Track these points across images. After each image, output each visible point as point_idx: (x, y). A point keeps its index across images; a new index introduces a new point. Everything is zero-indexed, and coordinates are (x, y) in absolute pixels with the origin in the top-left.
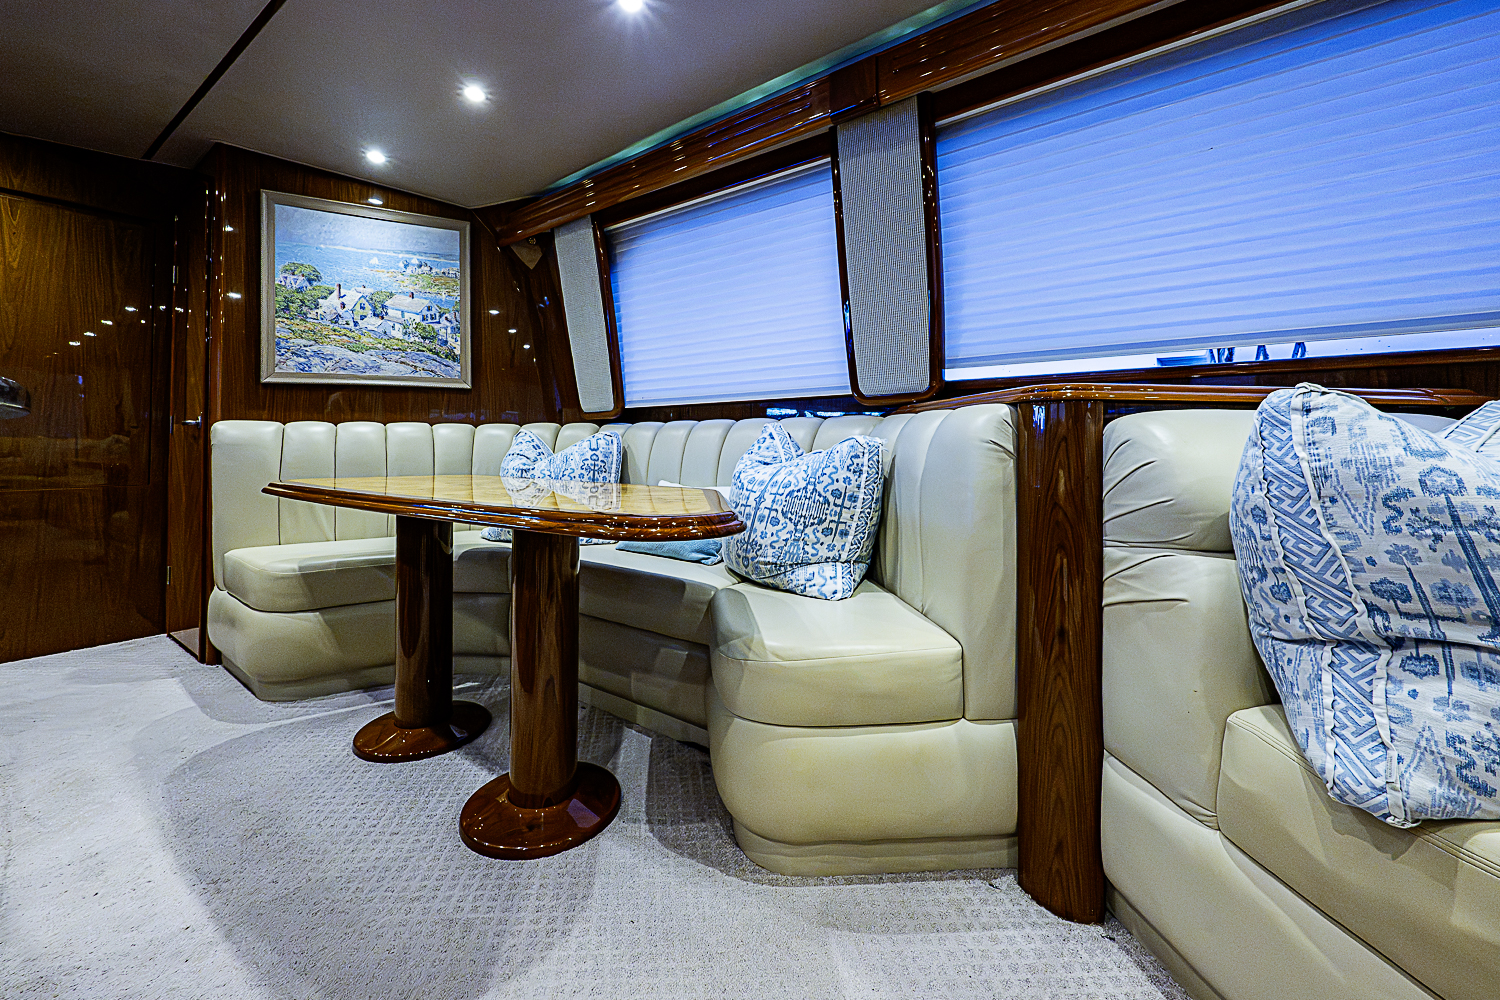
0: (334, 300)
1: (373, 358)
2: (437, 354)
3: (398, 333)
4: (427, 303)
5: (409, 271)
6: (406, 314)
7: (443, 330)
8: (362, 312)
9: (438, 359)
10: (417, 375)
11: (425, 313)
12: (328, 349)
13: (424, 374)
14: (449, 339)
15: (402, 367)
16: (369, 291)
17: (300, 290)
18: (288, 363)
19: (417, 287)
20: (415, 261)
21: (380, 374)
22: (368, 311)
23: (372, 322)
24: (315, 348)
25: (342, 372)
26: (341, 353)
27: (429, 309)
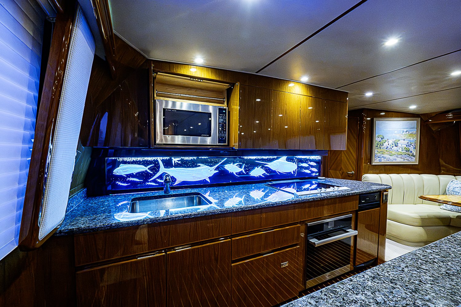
0: (387, 143)
1: (395, 157)
2: (409, 155)
3: (400, 150)
4: (407, 141)
5: (404, 133)
6: (402, 145)
7: (411, 149)
8: (392, 146)
9: (410, 156)
10: (404, 161)
11: (407, 144)
12: (385, 155)
13: (406, 161)
14: (413, 151)
15: (401, 159)
16: (394, 140)
17: (380, 141)
18: (377, 159)
19: (405, 138)
20: (405, 131)
21: (396, 161)
22: (394, 145)
23: (395, 148)
24: (382, 156)
25: (388, 161)
26: (387, 156)
27: (408, 143)
